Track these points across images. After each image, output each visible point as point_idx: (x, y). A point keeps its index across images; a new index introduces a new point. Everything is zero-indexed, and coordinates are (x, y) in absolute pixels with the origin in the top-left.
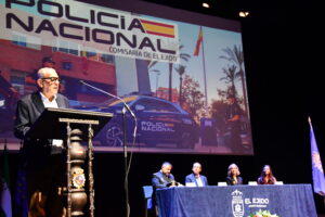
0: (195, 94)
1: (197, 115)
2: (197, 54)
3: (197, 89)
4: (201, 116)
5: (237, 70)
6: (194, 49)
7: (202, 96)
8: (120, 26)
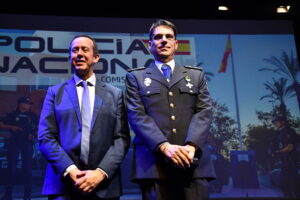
0: (222, 121)
1: (225, 148)
2: (223, 70)
3: (225, 114)
4: (230, 149)
5: (289, 83)
6: (220, 64)
7: (232, 122)
8: (116, 52)
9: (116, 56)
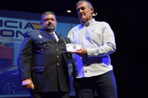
8: (19, 27)
9: (18, 29)
